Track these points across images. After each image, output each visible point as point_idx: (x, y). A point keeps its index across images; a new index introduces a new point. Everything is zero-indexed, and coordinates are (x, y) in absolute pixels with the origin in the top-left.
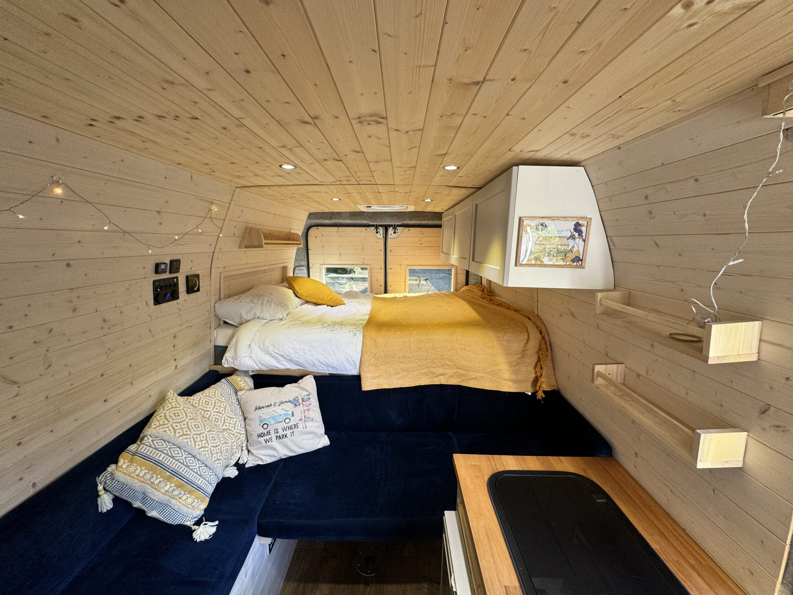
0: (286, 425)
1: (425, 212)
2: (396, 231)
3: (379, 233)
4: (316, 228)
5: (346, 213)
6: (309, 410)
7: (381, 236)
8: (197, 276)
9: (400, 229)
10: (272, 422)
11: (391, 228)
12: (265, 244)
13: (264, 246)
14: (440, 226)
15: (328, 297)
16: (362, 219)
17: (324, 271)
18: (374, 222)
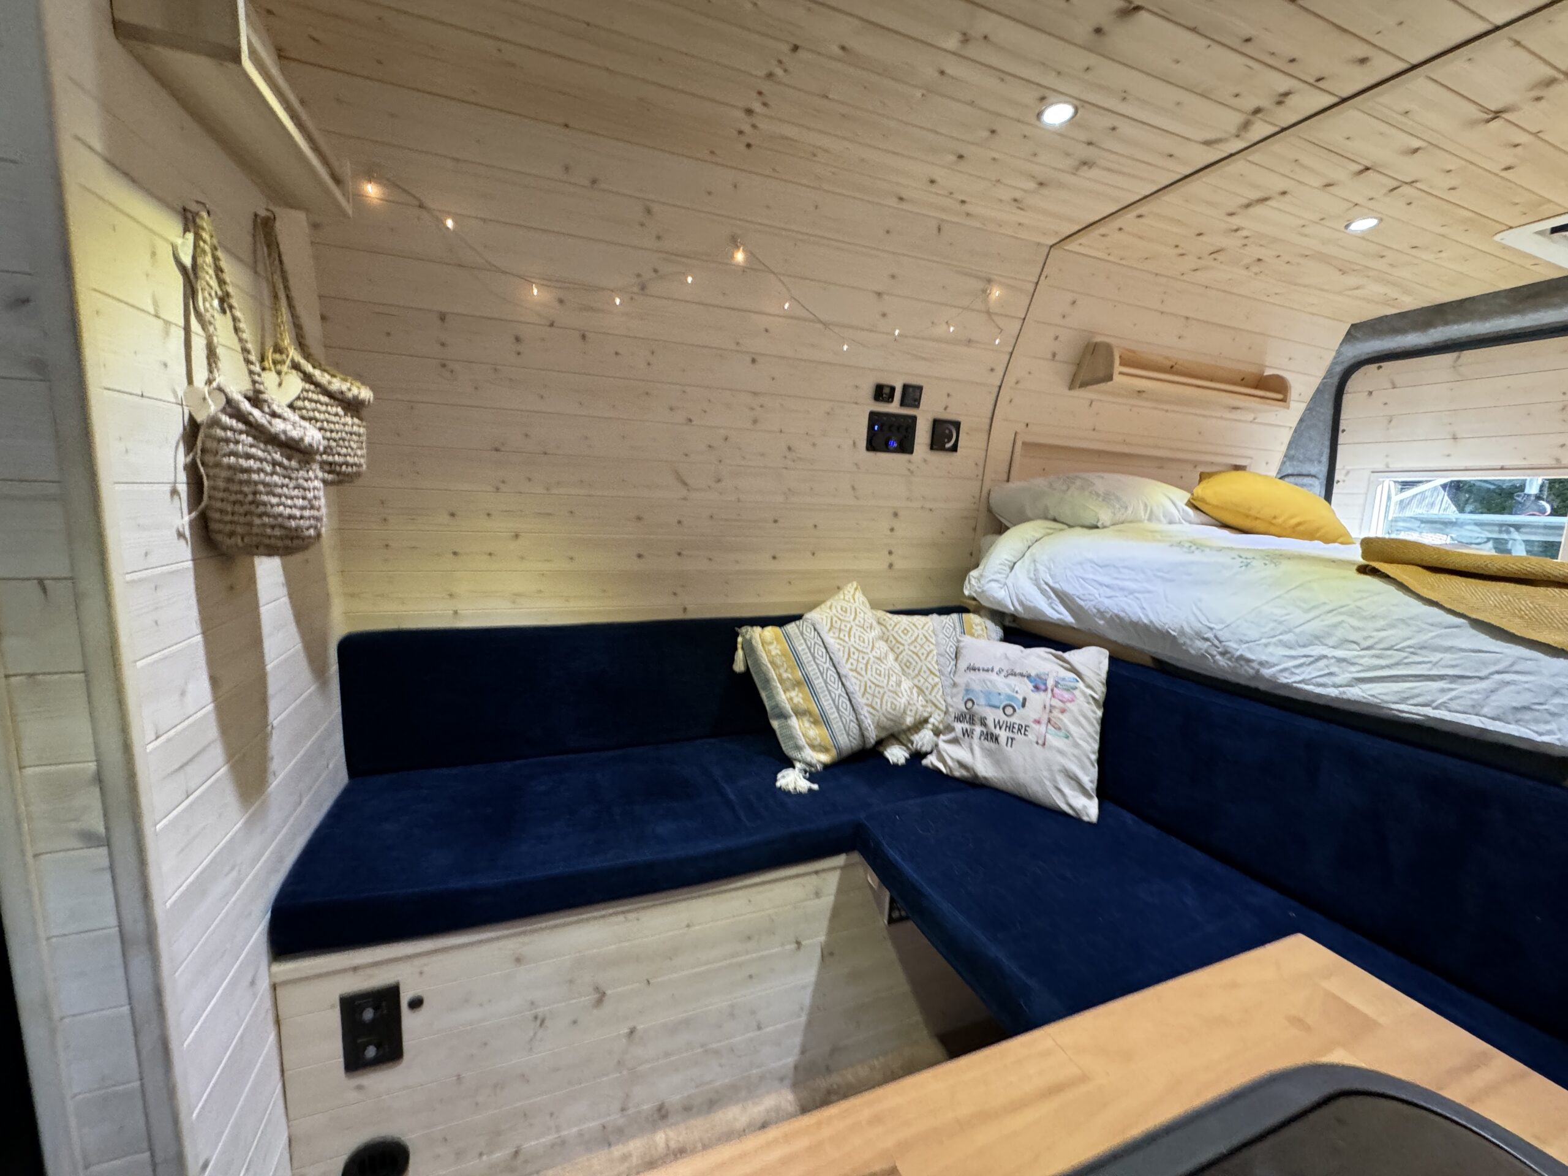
0: (1003, 718)
4: (1371, 366)
6: (1063, 711)
8: (957, 425)
10: (982, 701)
12: (1121, 373)
13: (1117, 378)
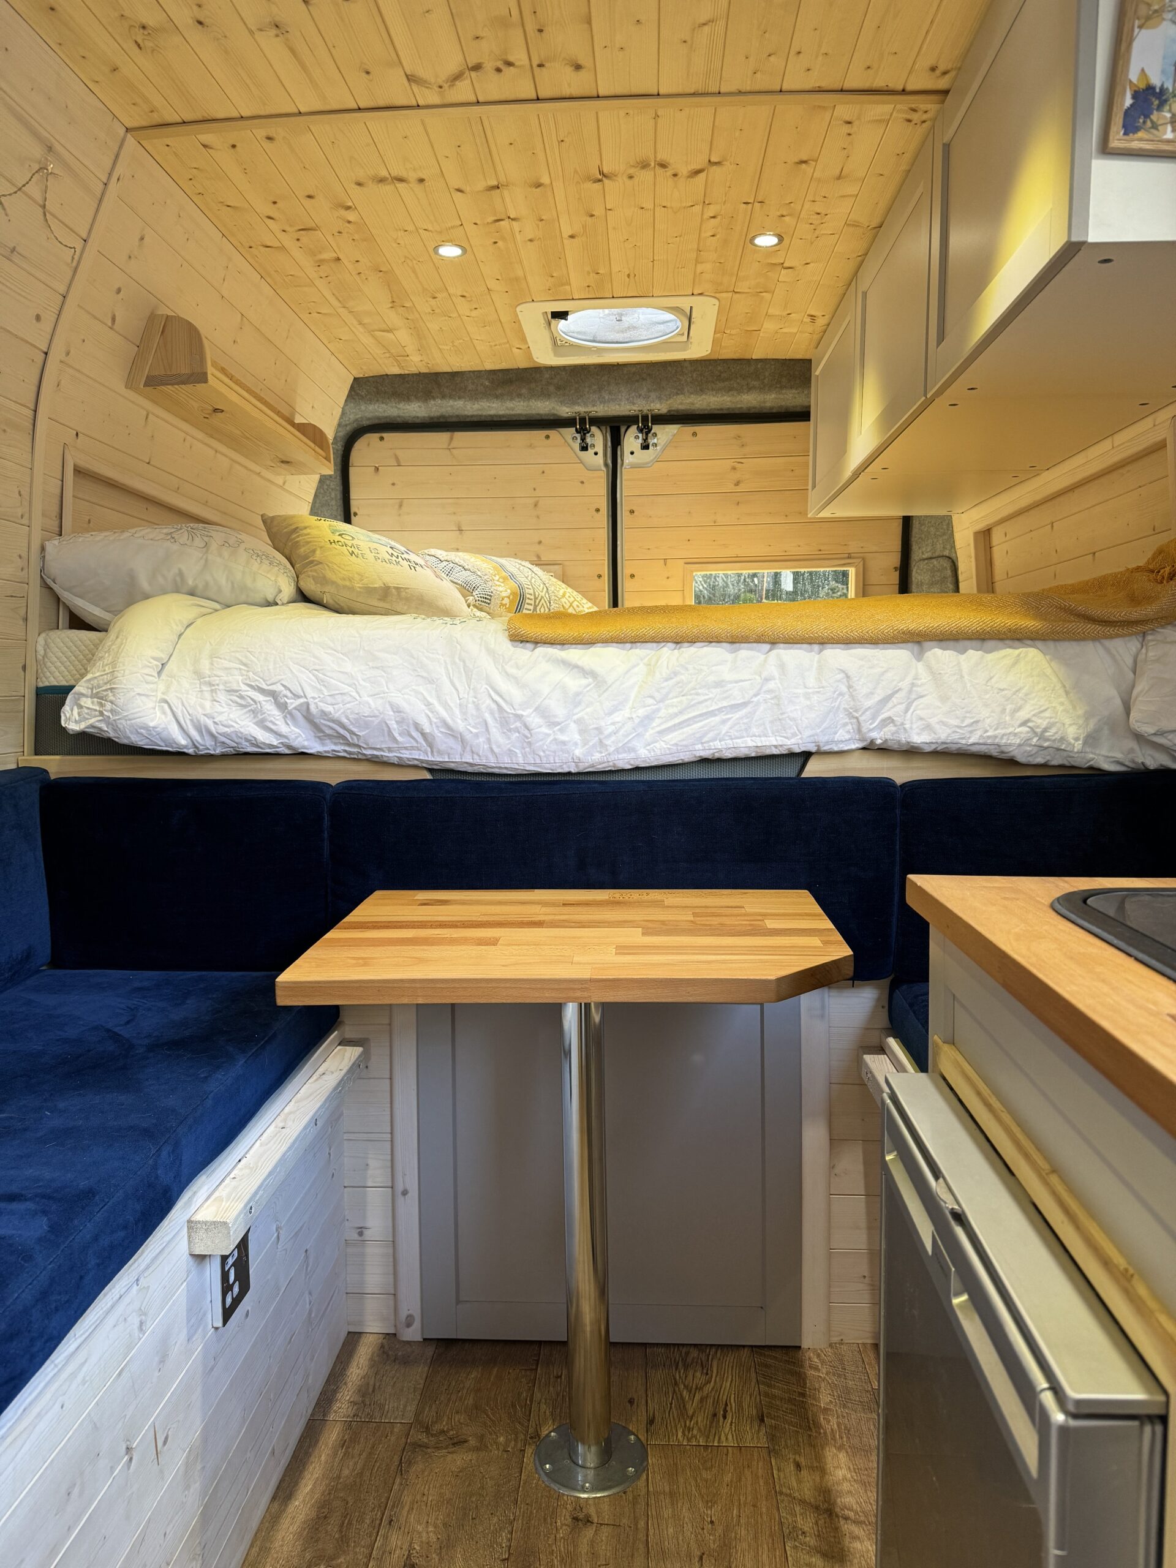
1: (749, 361)
2: (652, 441)
3: (591, 451)
4: (377, 436)
5: (478, 374)
7: (599, 460)
9: (664, 434)
11: (633, 429)
14: (802, 415)
16: (533, 395)
18: (574, 403)
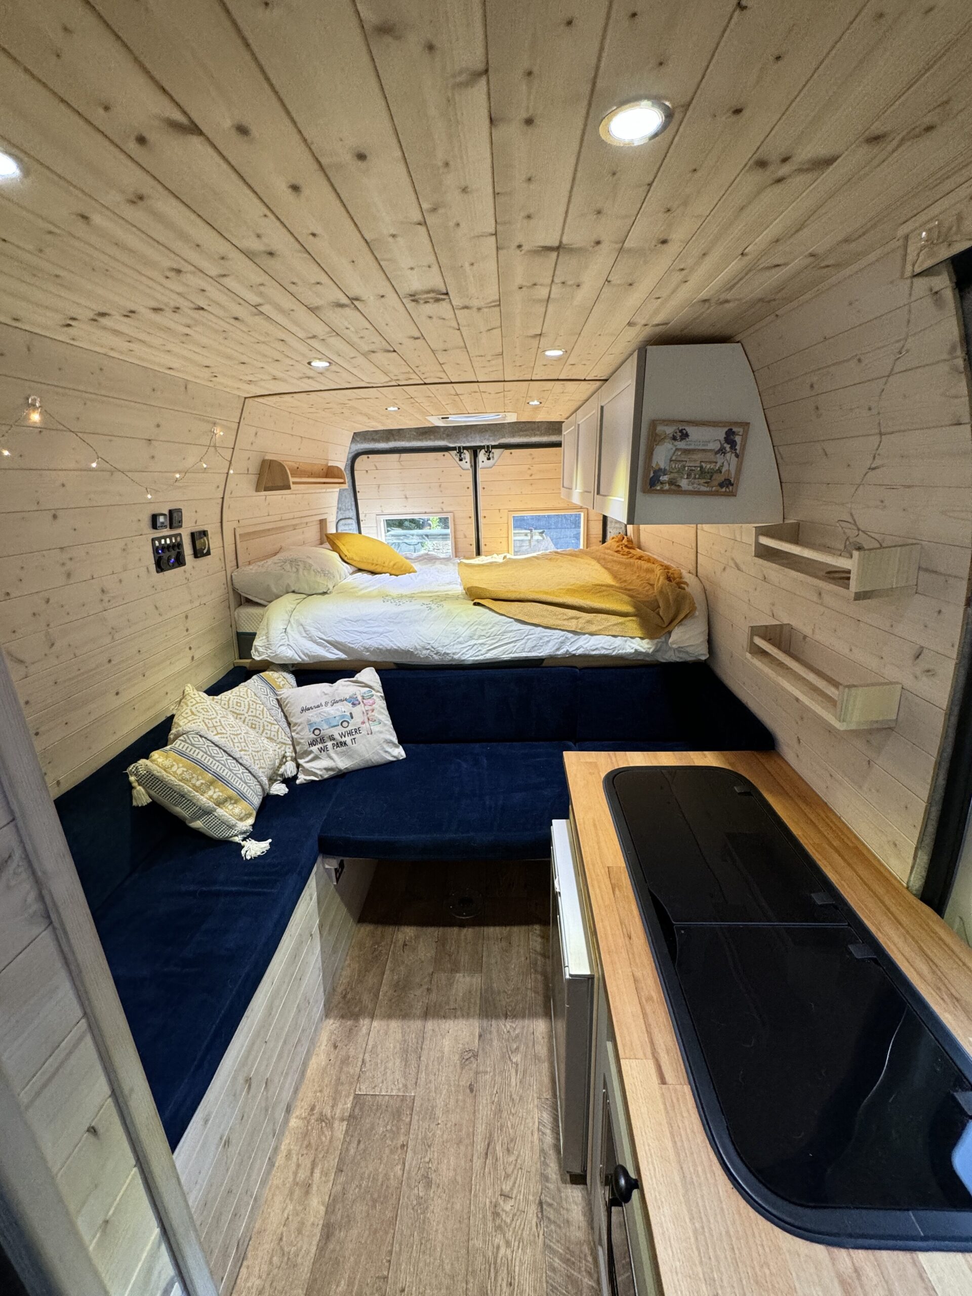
0: (344, 730)
1: (534, 422)
2: (491, 456)
3: (464, 461)
4: (366, 456)
5: (410, 430)
6: (373, 711)
7: (468, 466)
8: (204, 533)
9: (496, 452)
10: (325, 727)
11: (483, 451)
12: (294, 483)
13: (292, 486)
14: (558, 445)
15: (390, 562)
16: (436, 439)
17: (383, 525)
18: (455, 442)
